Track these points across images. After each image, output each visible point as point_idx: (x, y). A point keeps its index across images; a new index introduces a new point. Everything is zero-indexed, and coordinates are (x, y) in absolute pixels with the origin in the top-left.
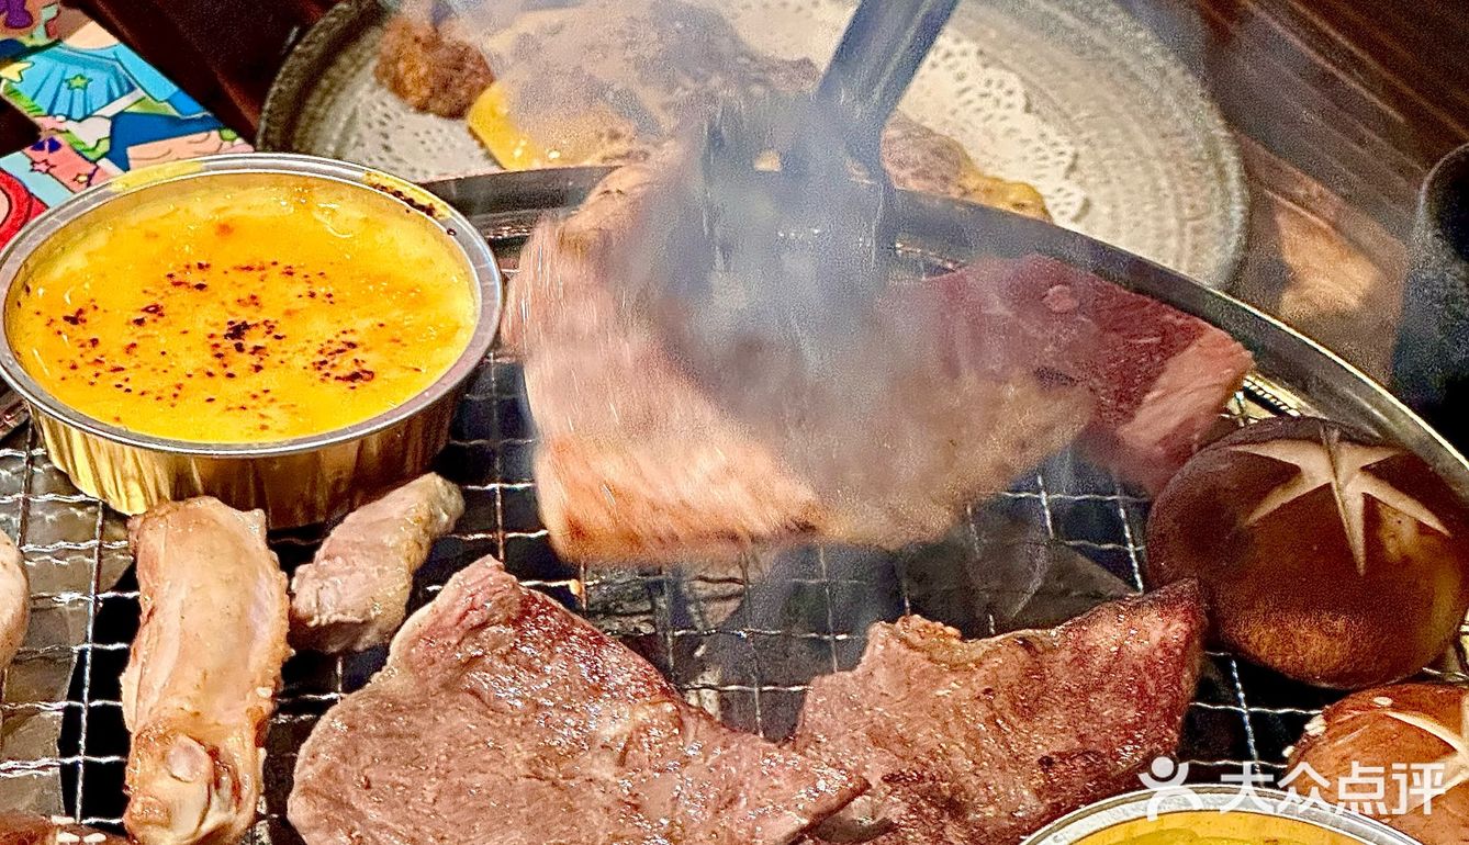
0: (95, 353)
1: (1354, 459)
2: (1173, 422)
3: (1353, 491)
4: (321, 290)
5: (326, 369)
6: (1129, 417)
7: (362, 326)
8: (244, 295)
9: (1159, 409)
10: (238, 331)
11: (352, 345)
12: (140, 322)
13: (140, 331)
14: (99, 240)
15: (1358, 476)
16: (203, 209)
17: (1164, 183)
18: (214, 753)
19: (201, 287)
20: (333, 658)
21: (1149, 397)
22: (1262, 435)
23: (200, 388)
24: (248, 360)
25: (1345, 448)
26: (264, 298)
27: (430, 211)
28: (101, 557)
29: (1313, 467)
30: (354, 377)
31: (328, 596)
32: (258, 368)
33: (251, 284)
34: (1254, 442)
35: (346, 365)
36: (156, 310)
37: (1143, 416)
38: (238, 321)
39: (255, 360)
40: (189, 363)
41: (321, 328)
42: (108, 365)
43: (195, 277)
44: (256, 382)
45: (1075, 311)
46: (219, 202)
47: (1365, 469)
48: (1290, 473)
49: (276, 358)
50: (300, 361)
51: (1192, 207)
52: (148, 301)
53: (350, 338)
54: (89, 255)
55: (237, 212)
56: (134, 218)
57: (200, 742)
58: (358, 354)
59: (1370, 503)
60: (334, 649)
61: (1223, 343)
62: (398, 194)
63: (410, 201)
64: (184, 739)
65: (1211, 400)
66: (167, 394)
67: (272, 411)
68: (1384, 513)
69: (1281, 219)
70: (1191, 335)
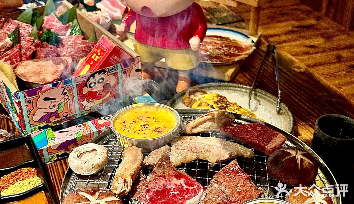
0: (125, 127)
1: (299, 153)
2: (274, 146)
3: (299, 157)
4: (157, 120)
5: (155, 130)
6: (267, 145)
7: (162, 126)
8: (147, 121)
9: (272, 144)
10: (144, 125)
11: (159, 128)
12: (132, 123)
13: (132, 124)
14: (130, 112)
15: (300, 155)
16: (144, 110)
17: (282, 121)
18: (125, 180)
19: (141, 119)
20: (149, 170)
21: (271, 142)
22: (286, 148)
23: (138, 132)
24: (145, 129)
25: (298, 151)
26: (149, 121)
27: (173, 111)
28: (121, 154)
29: (293, 153)
30: (158, 132)
31: (149, 161)
32: (146, 130)
33: (148, 119)
34: (285, 149)
35: (158, 130)
36: (135, 122)
37: (269, 145)
38: (145, 124)
39: (146, 129)
40: (137, 129)
41: (156, 125)
42: (127, 128)
43: (141, 118)
44: (145, 132)
45: (261, 130)
46: (146, 109)
47: (301, 154)
48: (290, 154)
49: (149, 129)
50: (152, 129)
51: (286, 124)
52: (134, 121)
53: (159, 127)
54: (128, 114)
55: (149, 110)
56: (135, 110)
57: (123, 178)
58: (160, 129)
59: (301, 159)
60: (149, 168)
61: (282, 136)
62: (169, 109)
63: (171, 110)
64: (120, 178)
65: (280, 144)
66: (133, 133)
67: (147, 135)
68: (304, 161)
69: (298, 127)
70: (278, 135)
